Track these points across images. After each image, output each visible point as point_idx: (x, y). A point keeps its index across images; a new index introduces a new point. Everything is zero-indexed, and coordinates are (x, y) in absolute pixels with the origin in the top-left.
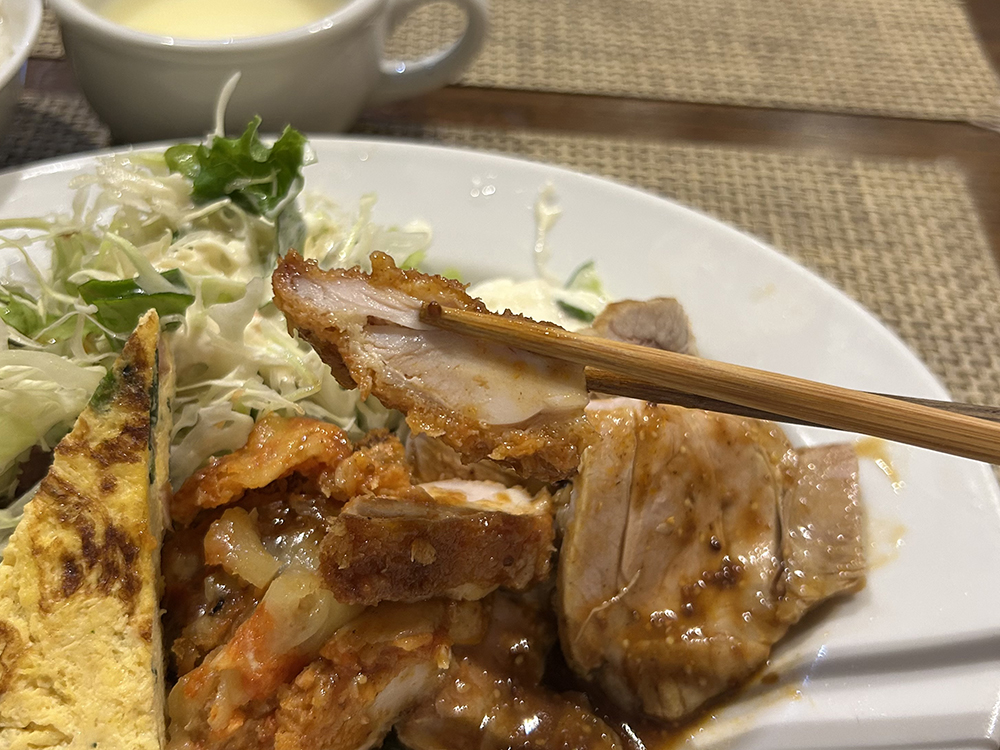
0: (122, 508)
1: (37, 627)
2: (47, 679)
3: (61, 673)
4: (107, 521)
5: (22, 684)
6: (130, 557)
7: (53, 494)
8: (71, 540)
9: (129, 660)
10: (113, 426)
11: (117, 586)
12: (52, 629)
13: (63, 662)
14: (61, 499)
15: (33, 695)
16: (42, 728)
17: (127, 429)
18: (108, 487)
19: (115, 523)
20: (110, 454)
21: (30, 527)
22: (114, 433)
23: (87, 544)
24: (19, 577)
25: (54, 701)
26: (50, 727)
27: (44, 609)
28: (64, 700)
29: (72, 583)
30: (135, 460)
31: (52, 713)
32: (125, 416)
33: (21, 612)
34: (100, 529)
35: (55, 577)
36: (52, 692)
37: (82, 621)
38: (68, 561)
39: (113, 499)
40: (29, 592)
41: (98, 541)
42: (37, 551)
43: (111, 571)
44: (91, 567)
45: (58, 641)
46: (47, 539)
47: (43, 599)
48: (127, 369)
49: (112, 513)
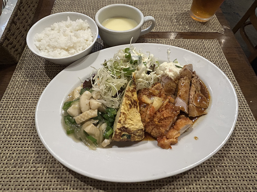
0: (135, 97)
1: (128, 113)
2: (130, 118)
3: (131, 118)
4: (133, 99)
5: (127, 119)
6: (136, 103)
7: (127, 97)
8: (130, 102)
9: (138, 115)
10: (132, 88)
11: (136, 107)
12: (130, 113)
13: (131, 116)
14: (128, 97)
15: (129, 120)
16: (130, 124)
17: (134, 88)
18: (133, 95)
19: (134, 99)
20: (132, 91)
21: (125, 101)
22: (132, 89)
23: (132, 102)
24: (125, 107)
25: (131, 121)
26: (131, 124)
27: (128, 110)
28: (132, 120)
29: (131, 107)
30: (135, 92)
31: (131, 122)
32: (133, 86)
33: (126, 111)
34: (133, 100)
35: (129, 106)
36: (130, 120)
37: (133, 111)
38: (130, 105)
39: (133, 97)
40: (126, 109)
41: (133, 102)
42: (126, 104)
43: (135, 105)
44: (133, 105)
45: (130, 114)
46: (127, 102)
47: (128, 109)
48: (133, 80)
49: (134, 98)
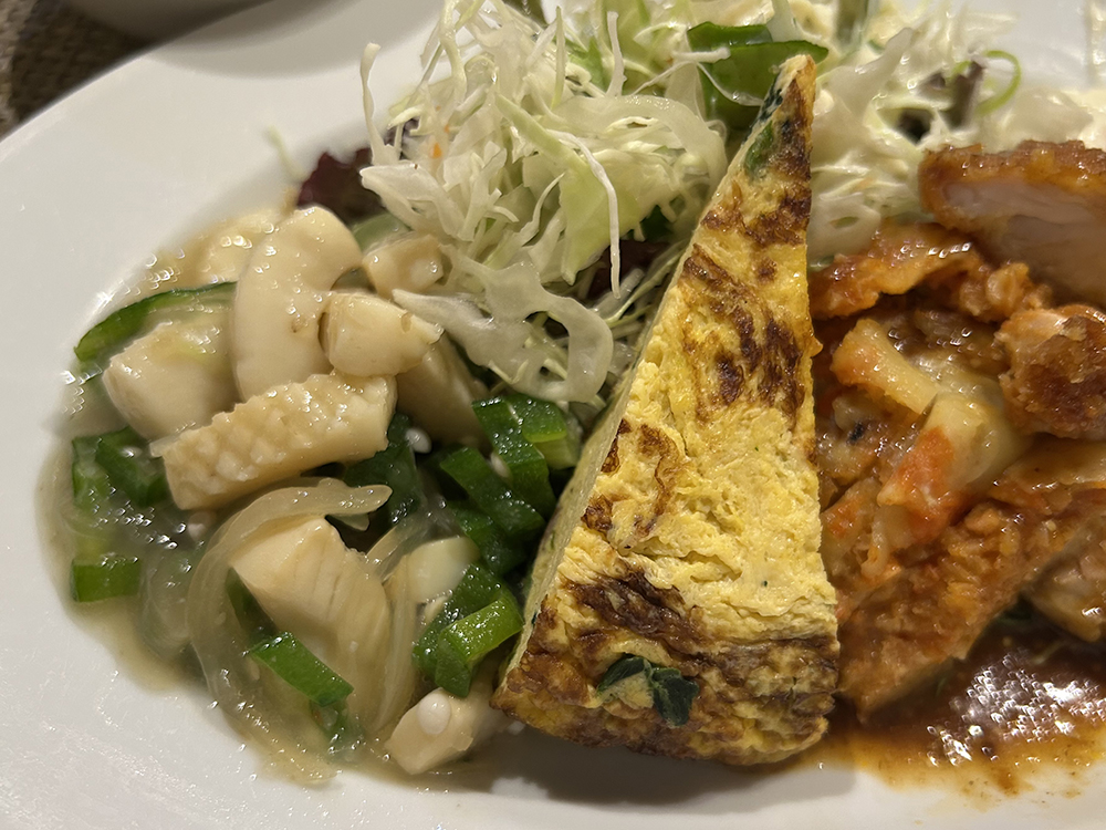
0: (784, 300)
1: (694, 437)
2: (707, 501)
3: (725, 497)
4: (768, 314)
5: (680, 505)
6: (793, 361)
7: (703, 277)
8: (728, 337)
9: (796, 486)
10: (769, 197)
11: (780, 396)
12: (712, 442)
13: (727, 483)
14: (712, 284)
15: (696, 519)
16: (704, 559)
17: (786, 201)
18: (767, 273)
19: (777, 318)
20: (767, 233)
21: (681, 317)
22: (772, 206)
23: (746, 340)
24: (668, 376)
25: (711, 527)
26: (715, 559)
27: (702, 418)
28: (724, 527)
29: (731, 390)
30: (796, 242)
31: (714, 542)
32: (784, 186)
33: (672, 418)
34: (759, 324)
35: (712, 380)
36: (711, 517)
37: (745, 435)
38: (724, 361)
39: (772, 288)
40: (683, 396)
41: (759, 338)
42: (689, 346)
43: (773, 376)
44: (752, 370)
45: (720, 457)
46: (700, 333)
47: (700, 405)
48: (787, 123)
49: (772, 304)
